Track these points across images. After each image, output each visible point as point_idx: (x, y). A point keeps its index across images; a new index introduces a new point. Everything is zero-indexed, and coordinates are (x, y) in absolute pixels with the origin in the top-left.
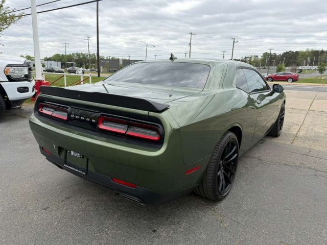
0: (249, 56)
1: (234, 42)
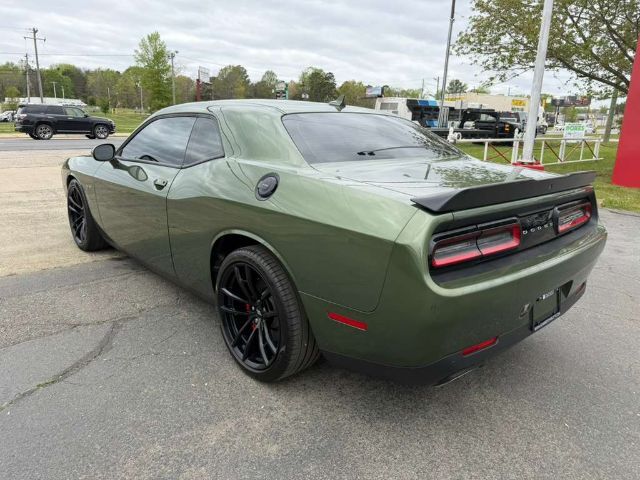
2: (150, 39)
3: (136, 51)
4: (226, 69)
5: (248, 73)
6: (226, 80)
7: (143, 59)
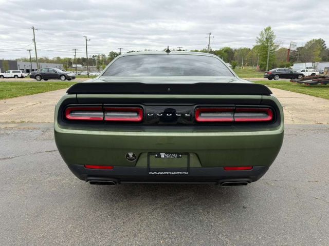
0: (97, 55)
1: (86, 40)
2: (265, 30)
3: (257, 37)
4: (310, 42)
5: (325, 43)
6: (310, 48)
7: (260, 41)
